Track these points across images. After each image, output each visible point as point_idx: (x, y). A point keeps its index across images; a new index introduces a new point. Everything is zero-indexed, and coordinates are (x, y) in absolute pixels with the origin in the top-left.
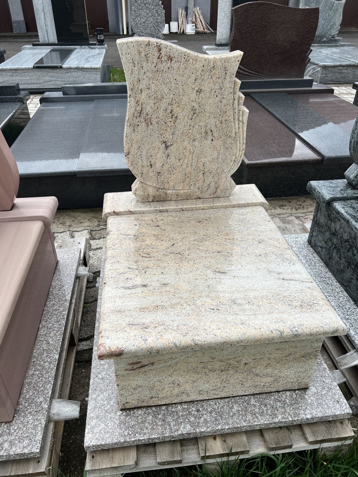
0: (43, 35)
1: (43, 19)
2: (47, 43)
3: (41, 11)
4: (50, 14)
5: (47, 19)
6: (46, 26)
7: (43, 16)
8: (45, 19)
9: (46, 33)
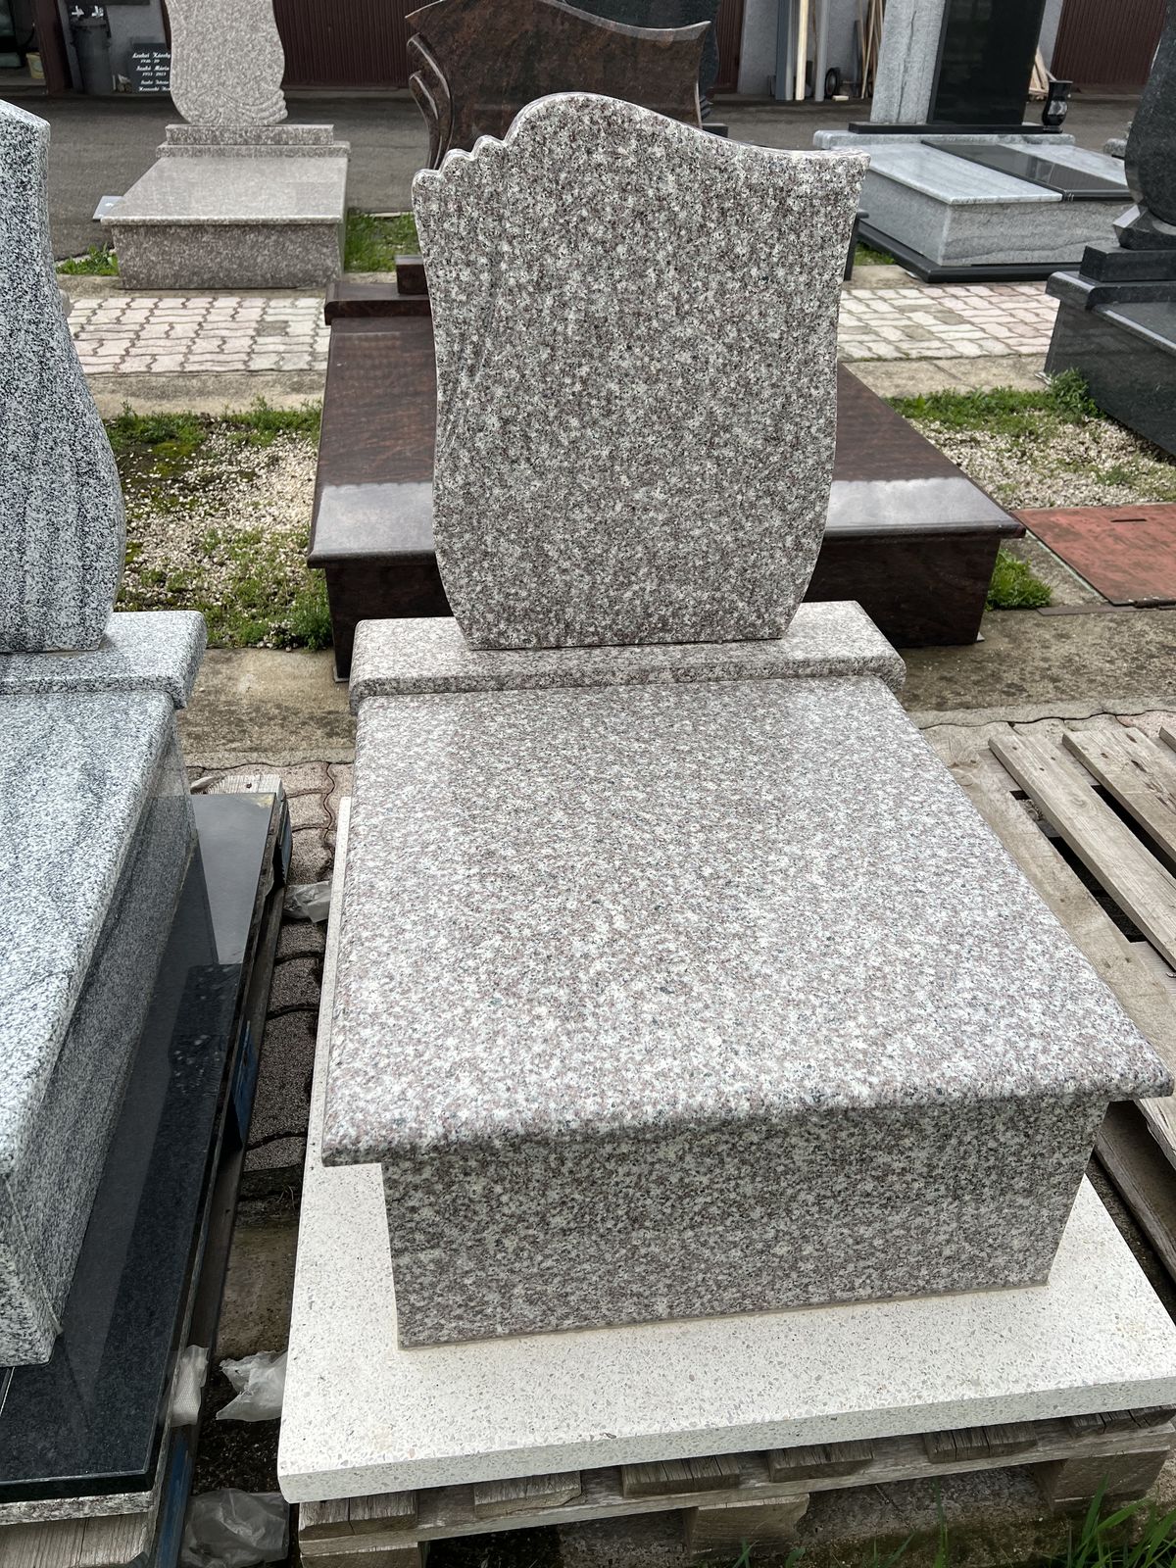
0: (890, 98)
1: (903, 48)
2: (894, 123)
3: (904, 24)
4: (928, 34)
5: (915, 48)
6: (906, 71)
7: (905, 40)
8: (909, 49)
9: (898, 95)
